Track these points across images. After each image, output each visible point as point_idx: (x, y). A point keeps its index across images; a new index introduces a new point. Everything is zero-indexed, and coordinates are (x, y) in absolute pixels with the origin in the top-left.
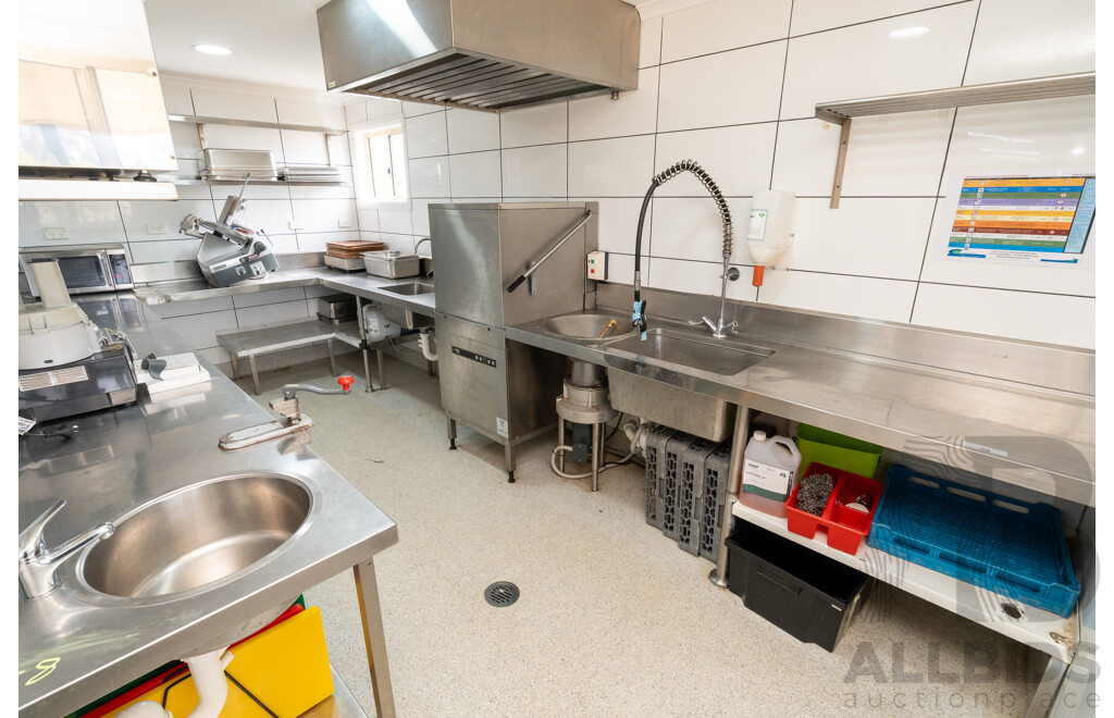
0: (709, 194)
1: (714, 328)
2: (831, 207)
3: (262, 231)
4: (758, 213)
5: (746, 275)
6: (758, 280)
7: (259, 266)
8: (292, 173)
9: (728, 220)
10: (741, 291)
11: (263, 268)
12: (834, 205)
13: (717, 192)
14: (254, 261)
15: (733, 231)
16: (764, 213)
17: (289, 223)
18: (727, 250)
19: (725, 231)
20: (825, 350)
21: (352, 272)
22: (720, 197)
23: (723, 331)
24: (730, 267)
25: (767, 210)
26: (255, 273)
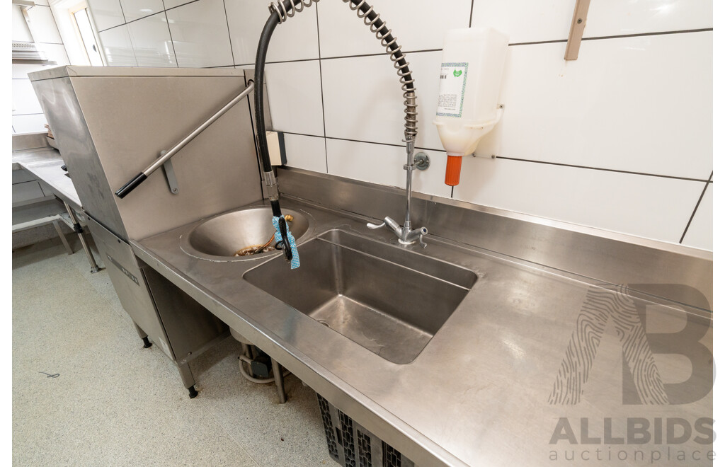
0: (383, 49)
1: (399, 231)
2: (566, 58)
4: (452, 69)
5: (438, 164)
6: (452, 175)
9: (410, 86)
10: (432, 185)
12: (570, 55)
13: (393, 47)
15: (417, 101)
16: (461, 69)
18: (411, 130)
19: (408, 102)
20: (545, 271)
22: (398, 54)
23: (410, 237)
24: (416, 152)
25: (465, 65)
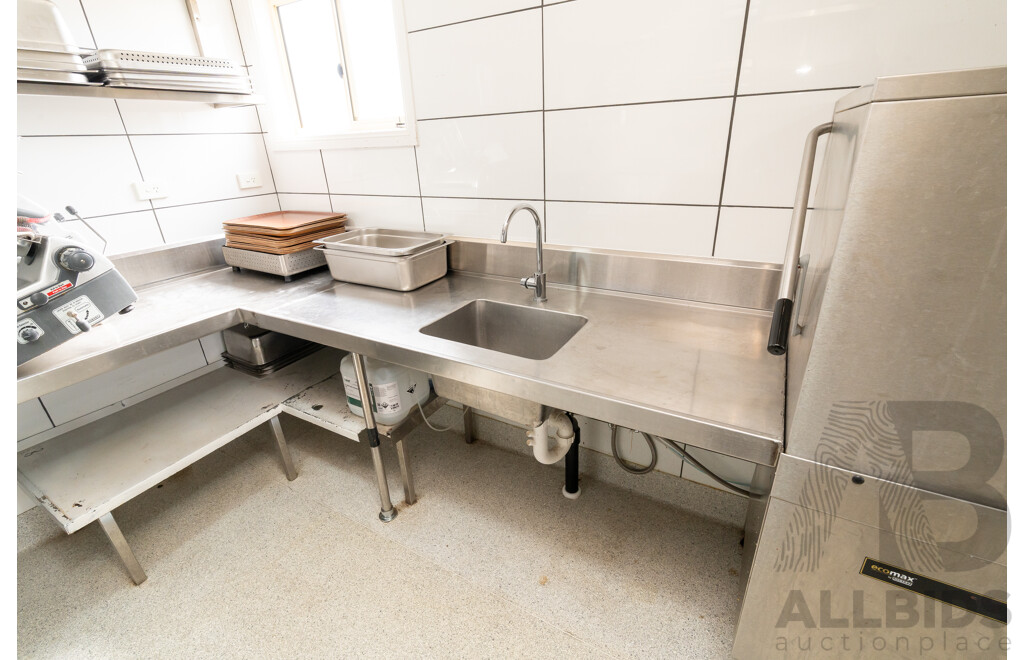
3: (70, 210)
7: (81, 307)
8: (125, 65)
11: (95, 311)
14: (61, 298)
17: (133, 186)
21: (296, 278)
26: (74, 329)
